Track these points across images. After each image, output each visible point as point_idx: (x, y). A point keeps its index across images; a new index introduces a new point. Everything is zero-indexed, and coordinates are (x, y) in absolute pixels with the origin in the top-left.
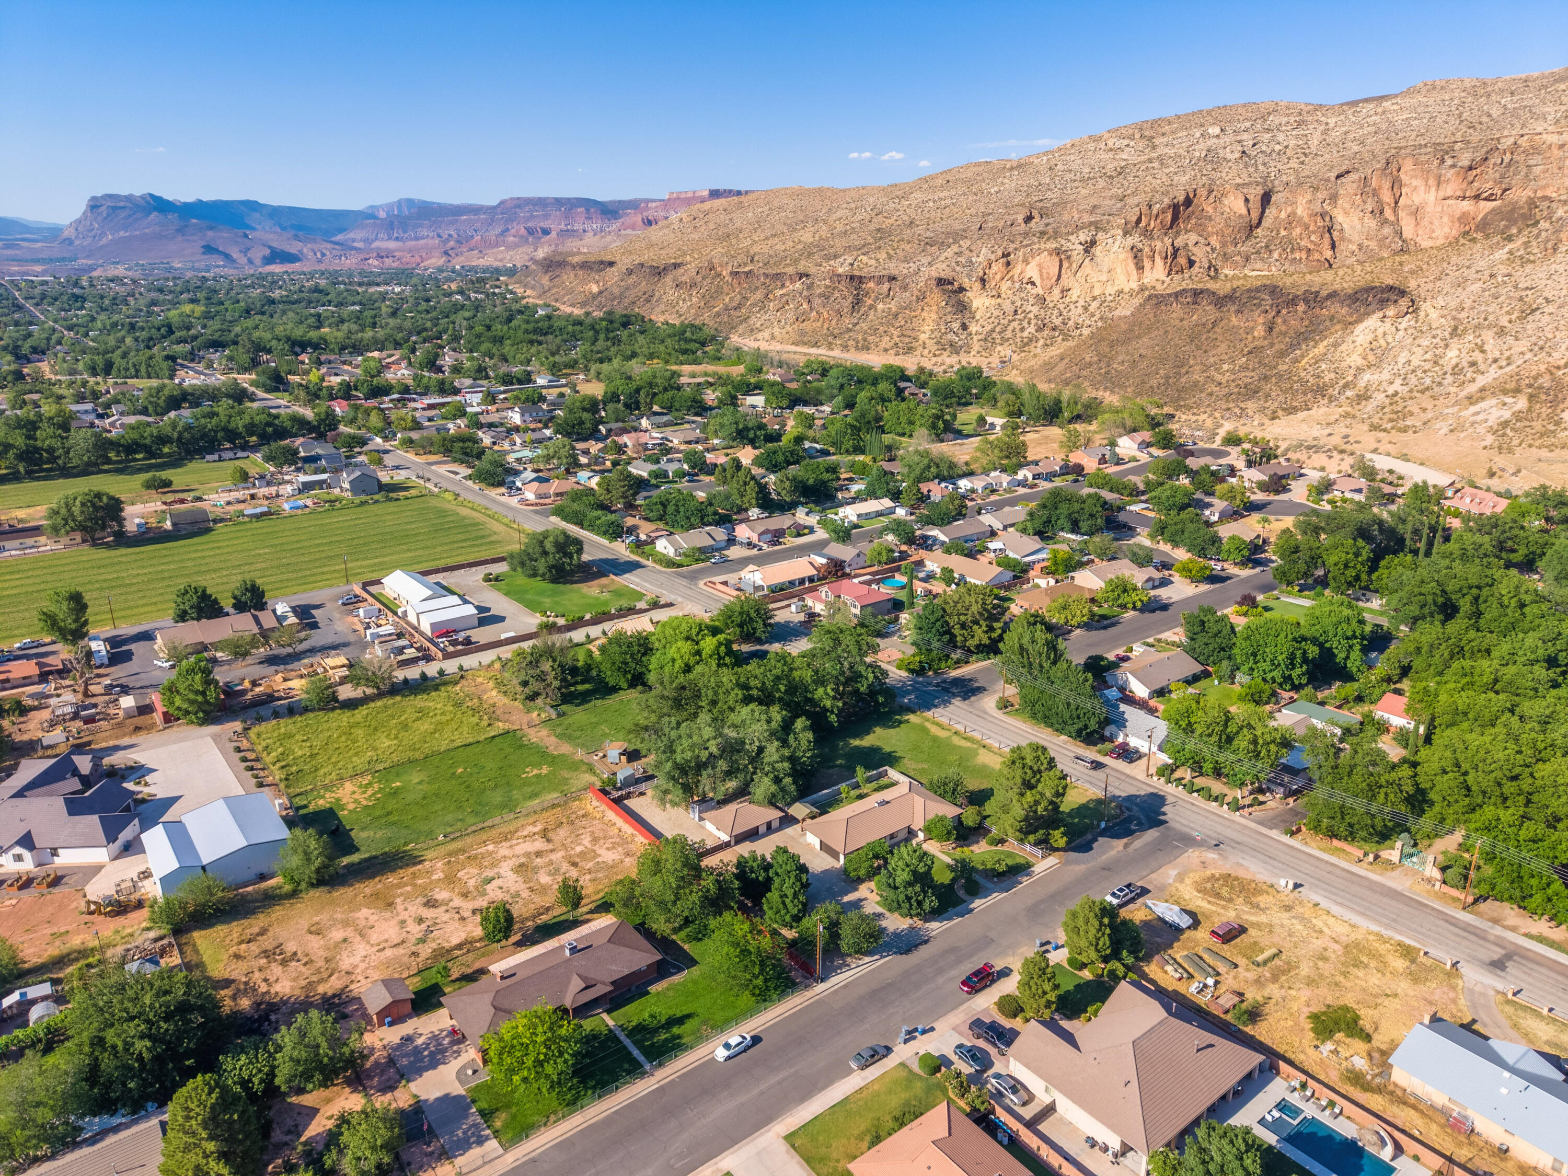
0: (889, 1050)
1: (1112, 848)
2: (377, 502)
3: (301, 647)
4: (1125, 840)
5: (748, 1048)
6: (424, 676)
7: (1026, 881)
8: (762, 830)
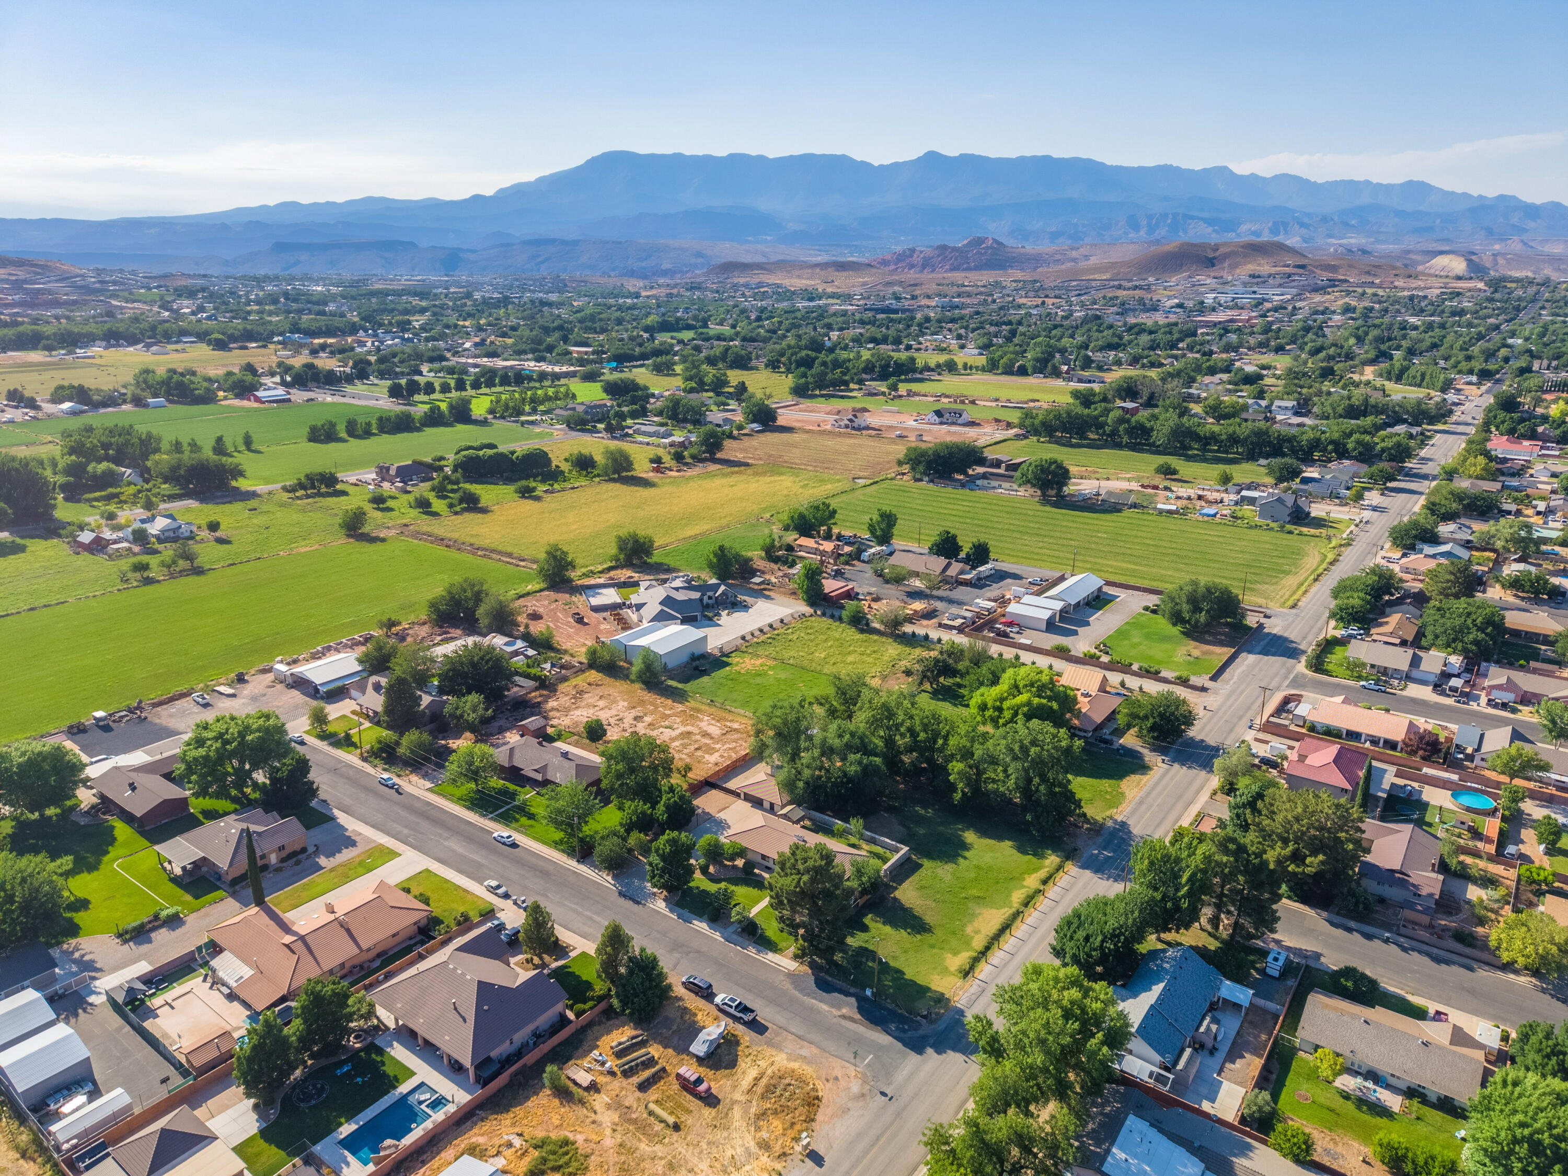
0: (506, 896)
1: (839, 1008)
2: (1272, 529)
3: (935, 593)
4: (858, 1016)
5: (504, 844)
6: (926, 637)
7: (752, 952)
8: (766, 805)
